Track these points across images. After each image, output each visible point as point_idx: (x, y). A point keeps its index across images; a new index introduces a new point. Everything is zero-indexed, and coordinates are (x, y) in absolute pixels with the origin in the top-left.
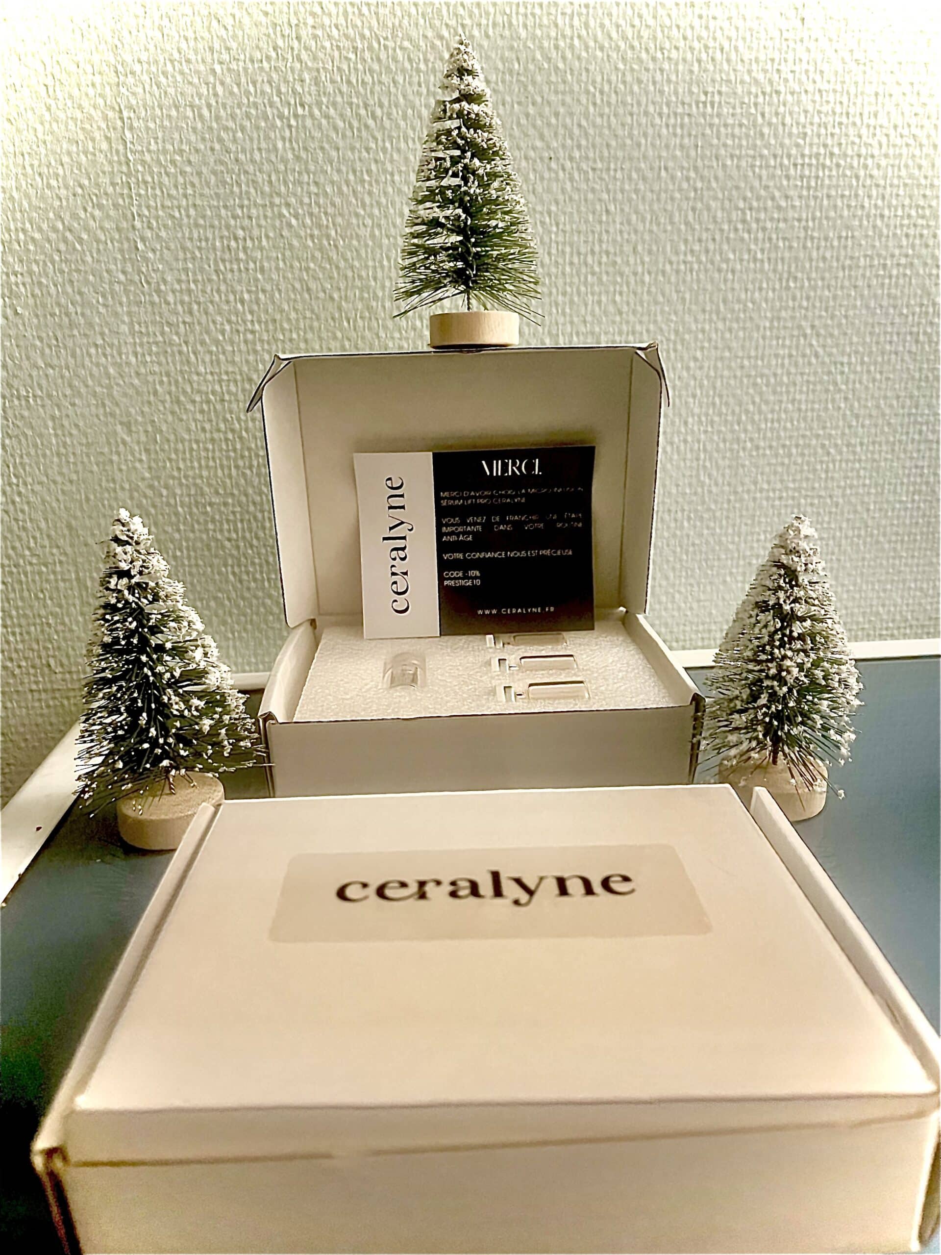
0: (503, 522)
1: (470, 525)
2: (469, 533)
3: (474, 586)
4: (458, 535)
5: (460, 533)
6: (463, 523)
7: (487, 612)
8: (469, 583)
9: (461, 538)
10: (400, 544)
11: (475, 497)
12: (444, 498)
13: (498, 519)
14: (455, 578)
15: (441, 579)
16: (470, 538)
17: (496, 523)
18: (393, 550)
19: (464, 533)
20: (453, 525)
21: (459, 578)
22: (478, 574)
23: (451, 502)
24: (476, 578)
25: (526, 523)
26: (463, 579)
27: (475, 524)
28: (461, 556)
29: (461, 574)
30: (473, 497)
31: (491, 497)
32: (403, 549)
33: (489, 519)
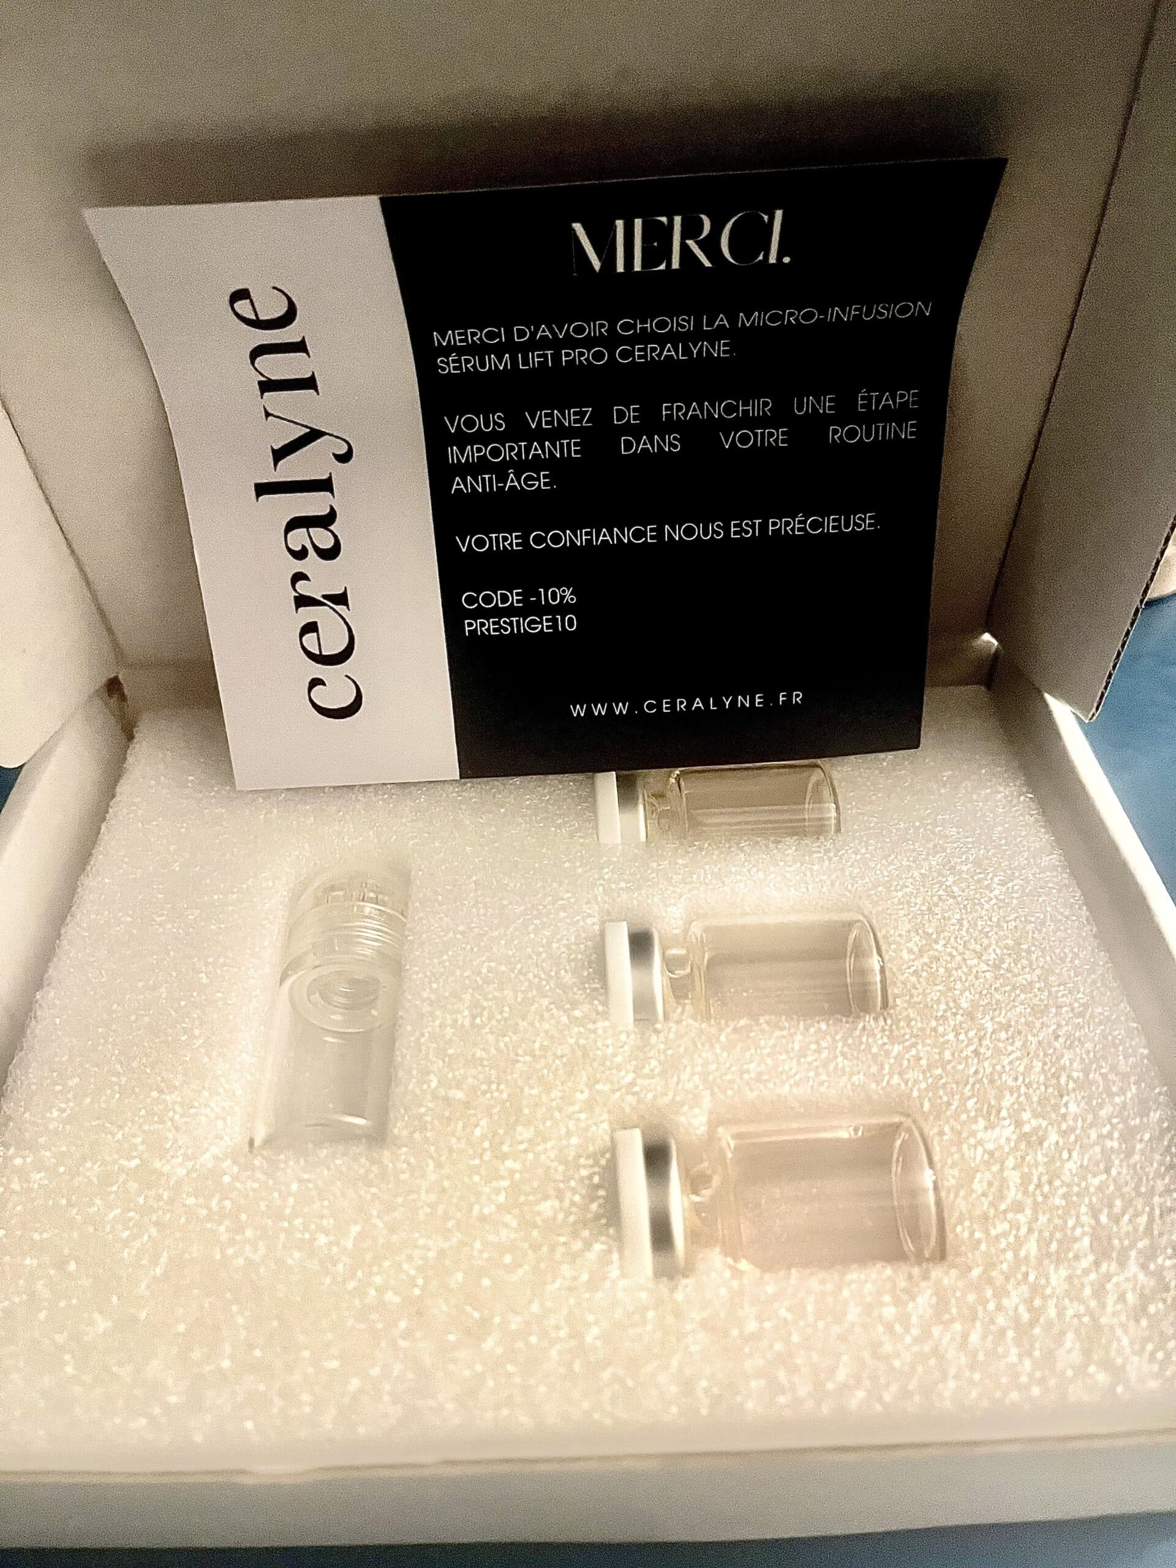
0: (651, 424)
1: (541, 435)
2: (537, 464)
3: (558, 637)
4: (501, 472)
5: (505, 465)
6: (517, 431)
7: (599, 710)
8: (544, 625)
9: (511, 482)
10: (314, 504)
11: (556, 345)
12: (446, 351)
13: (631, 414)
14: (497, 612)
15: (453, 616)
16: (542, 482)
17: (628, 429)
18: (294, 524)
19: (520, 467)
20: (482, 438)
21: (511, 611)
22: (568, 595)
23: (471, 363)
24: (564, 609)
25: (728, 427)
26: (522, 613)
27: (558, 433)
28: (512, 541)
29: (514, 598)
30: (544, 343)
31: (611, 341)
32: (326, 521)
33: (602, 417)
